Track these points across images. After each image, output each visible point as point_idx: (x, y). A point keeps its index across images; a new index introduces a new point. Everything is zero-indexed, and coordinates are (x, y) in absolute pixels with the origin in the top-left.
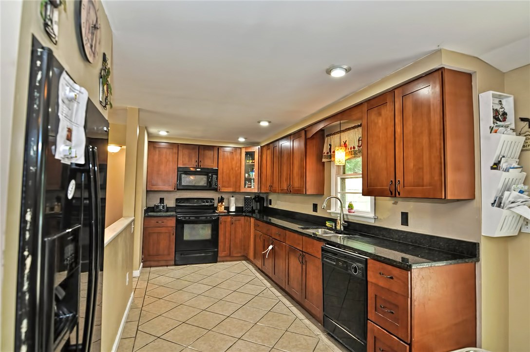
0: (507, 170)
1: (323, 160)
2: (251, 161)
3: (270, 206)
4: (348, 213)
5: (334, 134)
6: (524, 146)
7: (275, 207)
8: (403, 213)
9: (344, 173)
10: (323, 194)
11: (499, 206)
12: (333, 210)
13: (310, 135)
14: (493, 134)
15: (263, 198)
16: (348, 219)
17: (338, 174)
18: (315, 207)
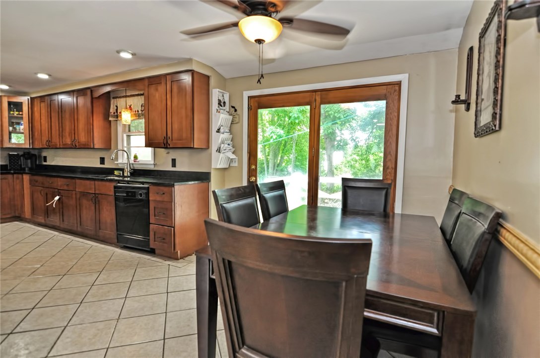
0: (223, 133)
1: (110, 118)
2: (17, 113)
3: (45, 163)
4: (133, 162)
5: (120, 97)
6: (232, 121)
7: (53, 163)
8: (172, 159)
9: (129, 131)
10: (110, 149)
11: (219, 152)
12: (120, 161)
13: (96, 95)
14: (218, 113)
15: (35, 155)
16: (134, 167)
17: (124, 131)
18: (102, 160)
